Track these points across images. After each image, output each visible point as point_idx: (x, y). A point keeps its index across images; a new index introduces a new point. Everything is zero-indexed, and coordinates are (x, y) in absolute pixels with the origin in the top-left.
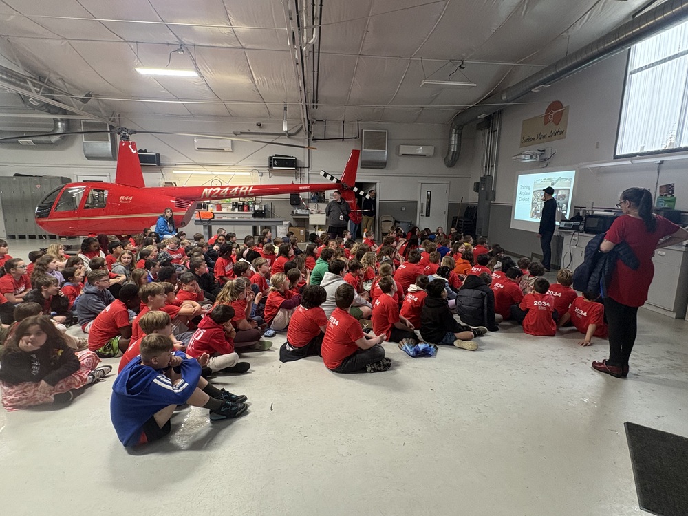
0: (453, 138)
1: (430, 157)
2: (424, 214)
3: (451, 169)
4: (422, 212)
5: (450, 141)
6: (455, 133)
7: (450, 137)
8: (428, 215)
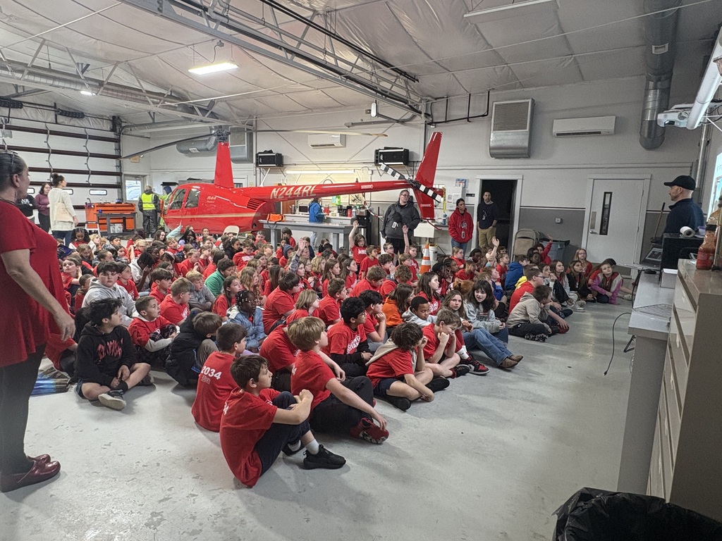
0: (651, 97)
1: (608, 134)
2: (597, 229)
3: (652, 153)
4: (593, 227)
5: (645, 102)
6: (655, 88)
7: (646, 95)
8: (604, 231)
